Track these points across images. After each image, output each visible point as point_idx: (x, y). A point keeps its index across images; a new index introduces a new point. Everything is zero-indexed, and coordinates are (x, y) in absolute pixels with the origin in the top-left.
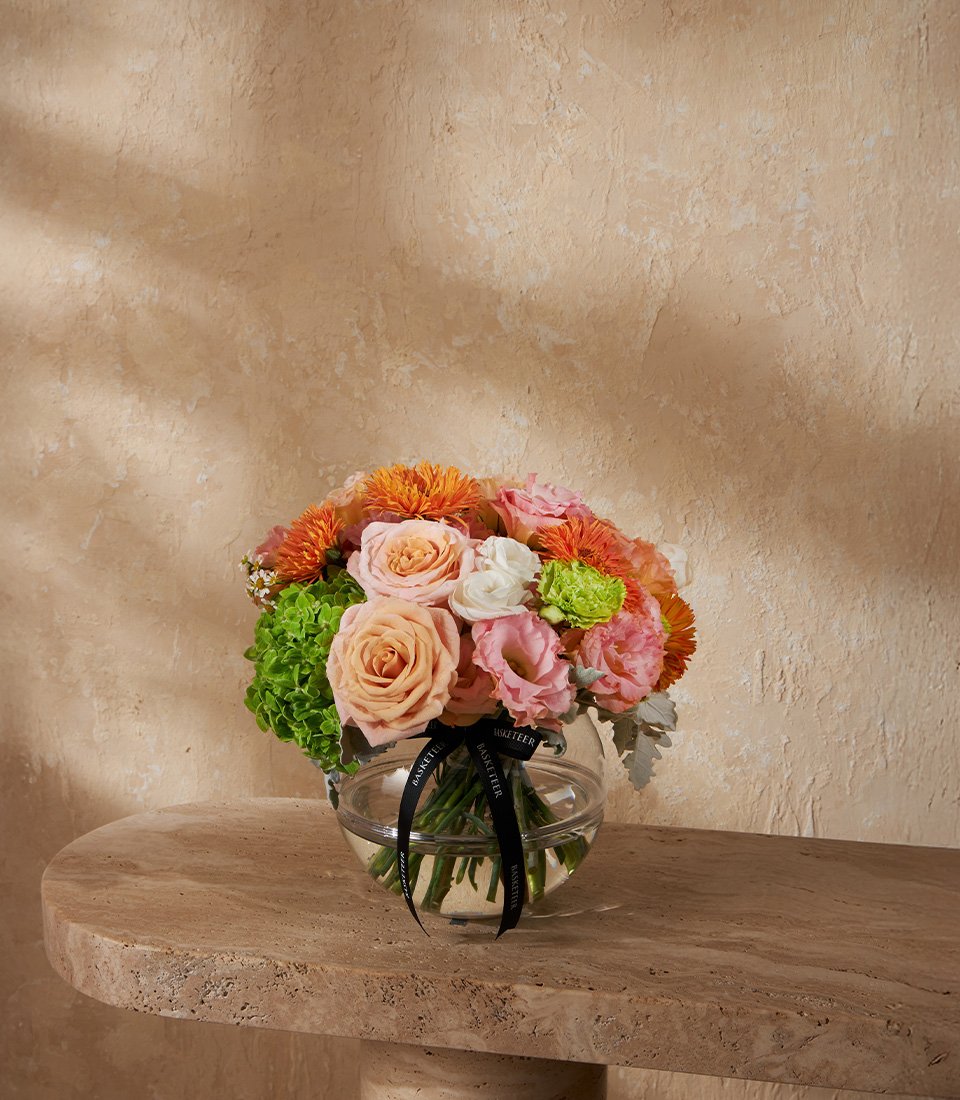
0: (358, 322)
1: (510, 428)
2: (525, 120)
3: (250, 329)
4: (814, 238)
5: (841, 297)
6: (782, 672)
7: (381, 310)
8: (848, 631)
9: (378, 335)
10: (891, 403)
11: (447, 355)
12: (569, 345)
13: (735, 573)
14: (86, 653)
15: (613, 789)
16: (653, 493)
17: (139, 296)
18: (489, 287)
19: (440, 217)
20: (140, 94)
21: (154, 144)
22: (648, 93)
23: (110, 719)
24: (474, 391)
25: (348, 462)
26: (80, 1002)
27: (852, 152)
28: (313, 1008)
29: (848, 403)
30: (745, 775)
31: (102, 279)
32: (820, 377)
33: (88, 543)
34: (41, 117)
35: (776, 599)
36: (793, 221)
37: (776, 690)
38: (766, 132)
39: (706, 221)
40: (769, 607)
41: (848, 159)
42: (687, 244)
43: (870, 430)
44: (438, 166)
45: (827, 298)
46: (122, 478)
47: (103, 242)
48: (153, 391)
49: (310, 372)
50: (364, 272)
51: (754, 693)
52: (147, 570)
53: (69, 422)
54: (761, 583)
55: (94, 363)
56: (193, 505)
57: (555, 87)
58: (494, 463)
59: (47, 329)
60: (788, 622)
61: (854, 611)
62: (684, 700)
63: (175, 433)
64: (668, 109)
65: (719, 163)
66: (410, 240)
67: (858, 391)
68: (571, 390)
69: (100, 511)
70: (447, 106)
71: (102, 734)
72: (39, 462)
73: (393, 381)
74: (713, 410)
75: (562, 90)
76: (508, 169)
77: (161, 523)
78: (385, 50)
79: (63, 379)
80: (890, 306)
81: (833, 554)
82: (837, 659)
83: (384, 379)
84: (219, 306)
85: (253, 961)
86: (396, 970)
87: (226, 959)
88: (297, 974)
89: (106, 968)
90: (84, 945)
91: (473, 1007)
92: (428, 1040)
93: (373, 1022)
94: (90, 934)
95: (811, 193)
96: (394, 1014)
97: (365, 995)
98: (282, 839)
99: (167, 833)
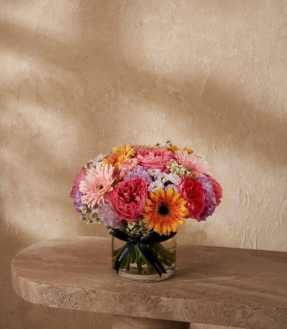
0: (112, 84)
1: (160, 118)
2: (165, 22)
3: (78, 86)
4: (255, 60)
5: (264, 78)
6: (246, 195)
7: (119, 81)
8: (267, 183)
9: (118, 89)
10: (279, 111)
11: (140, 95)
12: (179, 92)
13: (231, 164)
14: (24, 188)
15: (193, 232)
16: (205, 139)
17: (43, 75)
18: (153, 74)
19: (138, 52)
20: (43, 12)
21: (48, 28)
22: (203, 14)
24: (149, 106)
25: (109, 128)
26: (21, 301)
27: (267, 33)
28: (97, 304)
29: (266, 111)
30: (235, 228)
31: (31, 70)
32: (257, 103)
33: (25, 153)
34: (12, 19)
35: (244, 172)
36: (249, 54)
37: (244, 201)
38: (240, 27)
39: (222, 54)
40: (242, 175)
41: (266, 35)
42: (215, 61)
43: (273, 119)
44: (137, 36)
45: (259, 78)
46: (36, 133)
47: (31, 58)
48: (47, 105)
49: (97, 100)
50: (114, 69)
51: (237, 202)
52: (44, 162)
53: (20, 115)
54: (239, 167)
55: (28, 96)
56: (59, 141)
57: (174, 12)
58: (155, 129)
59: (13, 85)
60: (248, 180)
61: (269, 176)
63: (53, 118)
64: (209, 19)
65: (225, 36)
66: (129, 59)
67: (269, 107)
68: (179, 106)
69: (29, 143)
70: (140, 17)
71: (29, 214)
72: (10, 127)
73: (123, 103)
74: (224, 113)
75: (176, 13)
76: (160, 37)
77: (49, 147)
79: (18, 101)
80: (279, 81)
81: (262, 158)
82: (264, 191)
83: (120, 102)
84: (68, 79)
85: (78, 289)
86: (123, 292)
87: (70, 289)
88: (92, 294)
89: (32, 292)
90: (25, 284)
91: (148, 304)
92: (134, 315)
93: (116, 309)
94: (27, 281)
95: (254, 46)
96: (123, 306)
97: (114, 300)
98: (87, 250)
99: (51, 248)
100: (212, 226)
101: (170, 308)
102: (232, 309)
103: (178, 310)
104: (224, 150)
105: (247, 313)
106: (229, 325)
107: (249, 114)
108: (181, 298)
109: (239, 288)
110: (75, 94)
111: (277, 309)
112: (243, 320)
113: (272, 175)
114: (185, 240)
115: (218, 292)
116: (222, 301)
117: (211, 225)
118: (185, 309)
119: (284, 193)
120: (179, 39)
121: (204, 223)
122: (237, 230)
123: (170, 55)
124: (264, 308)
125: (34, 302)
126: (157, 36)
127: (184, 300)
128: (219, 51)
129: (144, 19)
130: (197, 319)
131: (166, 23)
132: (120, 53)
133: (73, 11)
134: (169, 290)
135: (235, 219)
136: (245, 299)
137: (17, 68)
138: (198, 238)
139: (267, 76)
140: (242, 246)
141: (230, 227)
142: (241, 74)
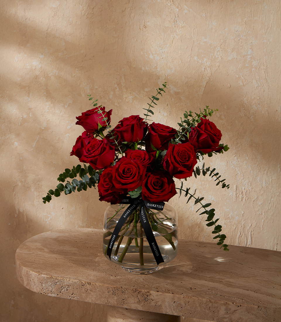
0: (117, 83)
1: (161, 116)
3: (85, 84)
4: (253, 63)
5: (261, 81)
6: (242, 192)
7: (124, 79)
8: (262, 181)
9: (123, 87)
12: (179, 92)
13: (228, 162)
14: (33, 178)
15: (191, 225)
17: (52, 73)
18: (156, 74)
19: (142, 53)
20: (54, 13)
21: (58, 28)
22: (204, 19)
23: (39, 198)
25: (113, 124)
27: (265, 38)
29: (263, 112)
30: (231, 223)
31: (41, 67)
32: (255, 104)
33: (34, 145)
34: (25, 19)
35: (240, 170)
36: (247, 58)
37: (240, 197)
38: (239, 31)
39: (221, 57)
40: (238, 171)
41: (264, 40)
42: (215, 63)
44: (141, 38)
45: (257, 81)
46: (45, 126)
47: (42, 56)
48: (55, 101)
49: (102, 97)
50: (119, 68)
51: (234, 198)
52: (52, 154)
53: (30, 109)
54: (236, 165)
55: (38, 92)
56: (66, 135)
57: (177, 16)
59: (24, 81)
60: (244, 177)
61: (264, 175)
62: (212, 199)
63: (61, 113)
64: (210, 24)
65: (225, 40)
66: (133, 59)
67: (266, 109)
68: (180, 105)
69: (38, 136)
70: (145, 20)
71: (37, 203)
72: (21, 121)
73: (127, 101)
74: (222, 113)
75: (179, 17)
76: (162, 39)
77: (57, 140)
78: (126, 3)
79: (28, 96)
81: (258, 157)
82: (259, 189)
83: (124, 100)
84: (76, 77)
85: (75, 281)
86: (116, 285)
87: (68, 280)
88: (88, 285)
89: (33, 281)
90: (27, 274)
91: (138, 297)
92: (125, 306)
93: (109, 300)
94: (29, 271)
95: (252, 50)
96: (116, 298)
97: (107, 292)
98: (87, 242)
99: (53, 239)
101: (159, 301)
102: (216, 305)
103: (167, 304)
105: (230, 309)
106: (214, 320)
107: (246, 114)
108: (169, 292)
109: (224, 285)
110: (82, 91)
111: (258, 307)
112: (226, 316)
113: (268, 173)
114: (183, 232)
115: (204, 288)
116: (207, 298)
118: (173, 303)
120: (180, 41)
121: (201, 217)
122: (233, 224)
123: (172, 56)
124: (246, 306)
125: (35, 290)
126: (160, 38)
127: (172, 295)
128: (218, 53)
129: (148, 22)
130: (184, 313)
131: (169, 26)
132: (125, 53)
133: (81, 13)
134: (159, 285)
135: (231, 214)
136: (229, 297)
137: (28, 65)
138: (196, 230)
139: (264, 79)
140: (238, 240)
141: (226, 221)
142: (240, 77)
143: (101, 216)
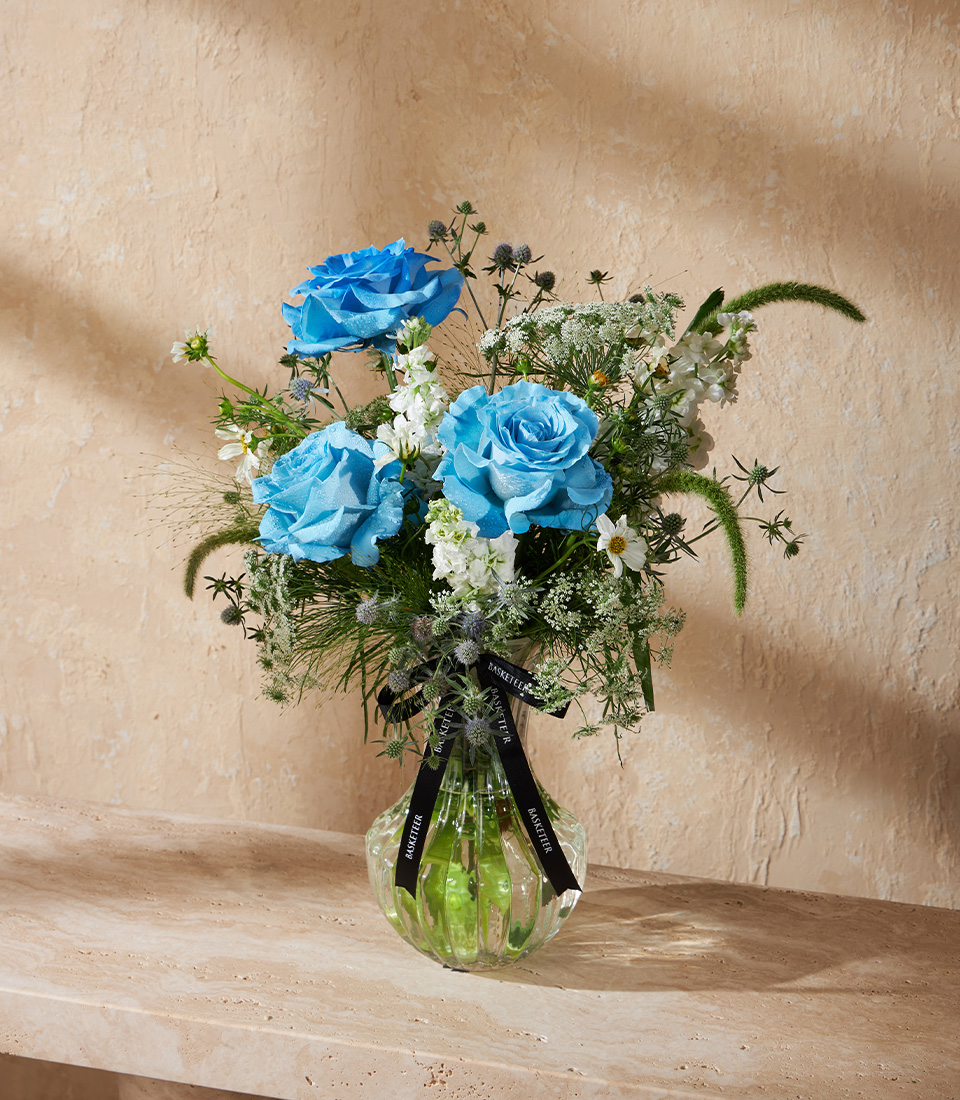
100: (654, 754)
104: (689, 508)
107: (766, 392)
110: (210, 316)
113: (848, 593)
117: (650, 749)
119: (885, 654)
120: (536, 143)
121: (628, 743)
122: (735, 768)
123: (509, 196)
126: (467, 134)
128: (666, 185)
129: (425, 78)
131: (496, 92)
132: (348, 186)
133: (198, 49)
135: (729, 734)
137: (22, 226)
138: (610, 789)
139: (824, 270)
140: (754, 822)
141: (714, 758)
142: (740, 263)
143: (289, 742)
